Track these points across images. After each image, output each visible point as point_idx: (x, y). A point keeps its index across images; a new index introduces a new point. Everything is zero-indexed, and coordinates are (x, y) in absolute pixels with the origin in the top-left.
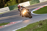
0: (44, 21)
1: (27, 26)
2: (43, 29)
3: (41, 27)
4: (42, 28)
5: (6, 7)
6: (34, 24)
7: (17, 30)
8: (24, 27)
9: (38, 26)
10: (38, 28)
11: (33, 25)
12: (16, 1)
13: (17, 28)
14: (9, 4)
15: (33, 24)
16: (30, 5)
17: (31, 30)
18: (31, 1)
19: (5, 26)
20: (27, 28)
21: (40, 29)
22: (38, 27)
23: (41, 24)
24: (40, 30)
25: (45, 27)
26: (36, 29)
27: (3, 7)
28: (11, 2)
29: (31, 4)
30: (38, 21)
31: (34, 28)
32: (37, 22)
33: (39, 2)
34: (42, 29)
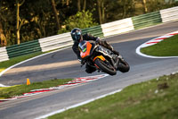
0: (172, 77)
1: (124, 89)
2: (169, 100)
3: (164, 94)
4: (165, 96)
5: (63, 32)
6: (142, 86)
7: (93, 100)
8: (115, 94)
9: (157, 91)
10: (154, 97)
11: (141, 90)
12: (93, 17)
13: (94, 96)
14: (72, 24)
15: (139, 84)
16: (132, 28)
17: (135, 103)
18: (135, 18)
19: (60, 87)
20: (124, 95)
21: (160, 100)
22: (156, 95)
23: (165, 87)
24: (161, 103)
25: (176, 96)
26: (149, 101)
27: (56, 34)
28: (78, 17)
29: (135, 26)
30: (156, 75)
31: (144, 98)
32: (154, 81)
33: (161, 21)
34: (166, 100)
